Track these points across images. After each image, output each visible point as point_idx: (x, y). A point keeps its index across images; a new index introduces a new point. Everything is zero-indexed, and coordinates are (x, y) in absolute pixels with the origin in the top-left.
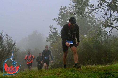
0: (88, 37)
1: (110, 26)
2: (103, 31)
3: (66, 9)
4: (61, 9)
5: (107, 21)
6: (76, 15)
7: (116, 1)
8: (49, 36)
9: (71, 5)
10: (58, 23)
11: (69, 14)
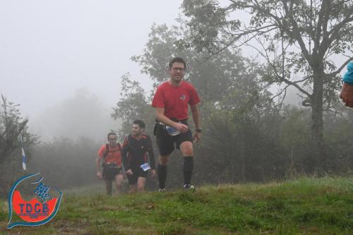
0: (223, 109)
1: (282, 79)
2: (263, 92)
3: (167, 31)
4: (154, 32)
5: (274, 67)
6: (192, 48)
7: (296, 14)
8: (120, 102)
9: (179, 20)
10: (146, 68)
11: (174, 45)
